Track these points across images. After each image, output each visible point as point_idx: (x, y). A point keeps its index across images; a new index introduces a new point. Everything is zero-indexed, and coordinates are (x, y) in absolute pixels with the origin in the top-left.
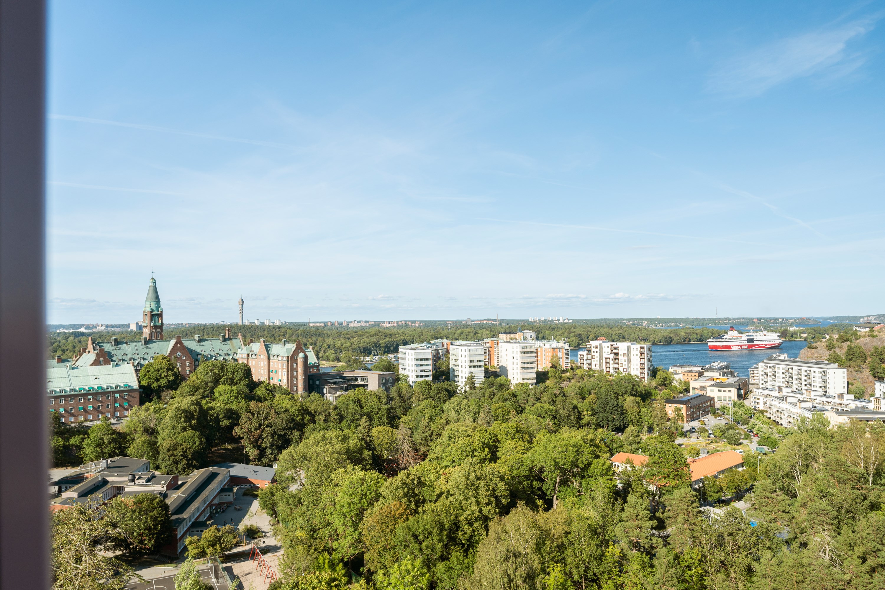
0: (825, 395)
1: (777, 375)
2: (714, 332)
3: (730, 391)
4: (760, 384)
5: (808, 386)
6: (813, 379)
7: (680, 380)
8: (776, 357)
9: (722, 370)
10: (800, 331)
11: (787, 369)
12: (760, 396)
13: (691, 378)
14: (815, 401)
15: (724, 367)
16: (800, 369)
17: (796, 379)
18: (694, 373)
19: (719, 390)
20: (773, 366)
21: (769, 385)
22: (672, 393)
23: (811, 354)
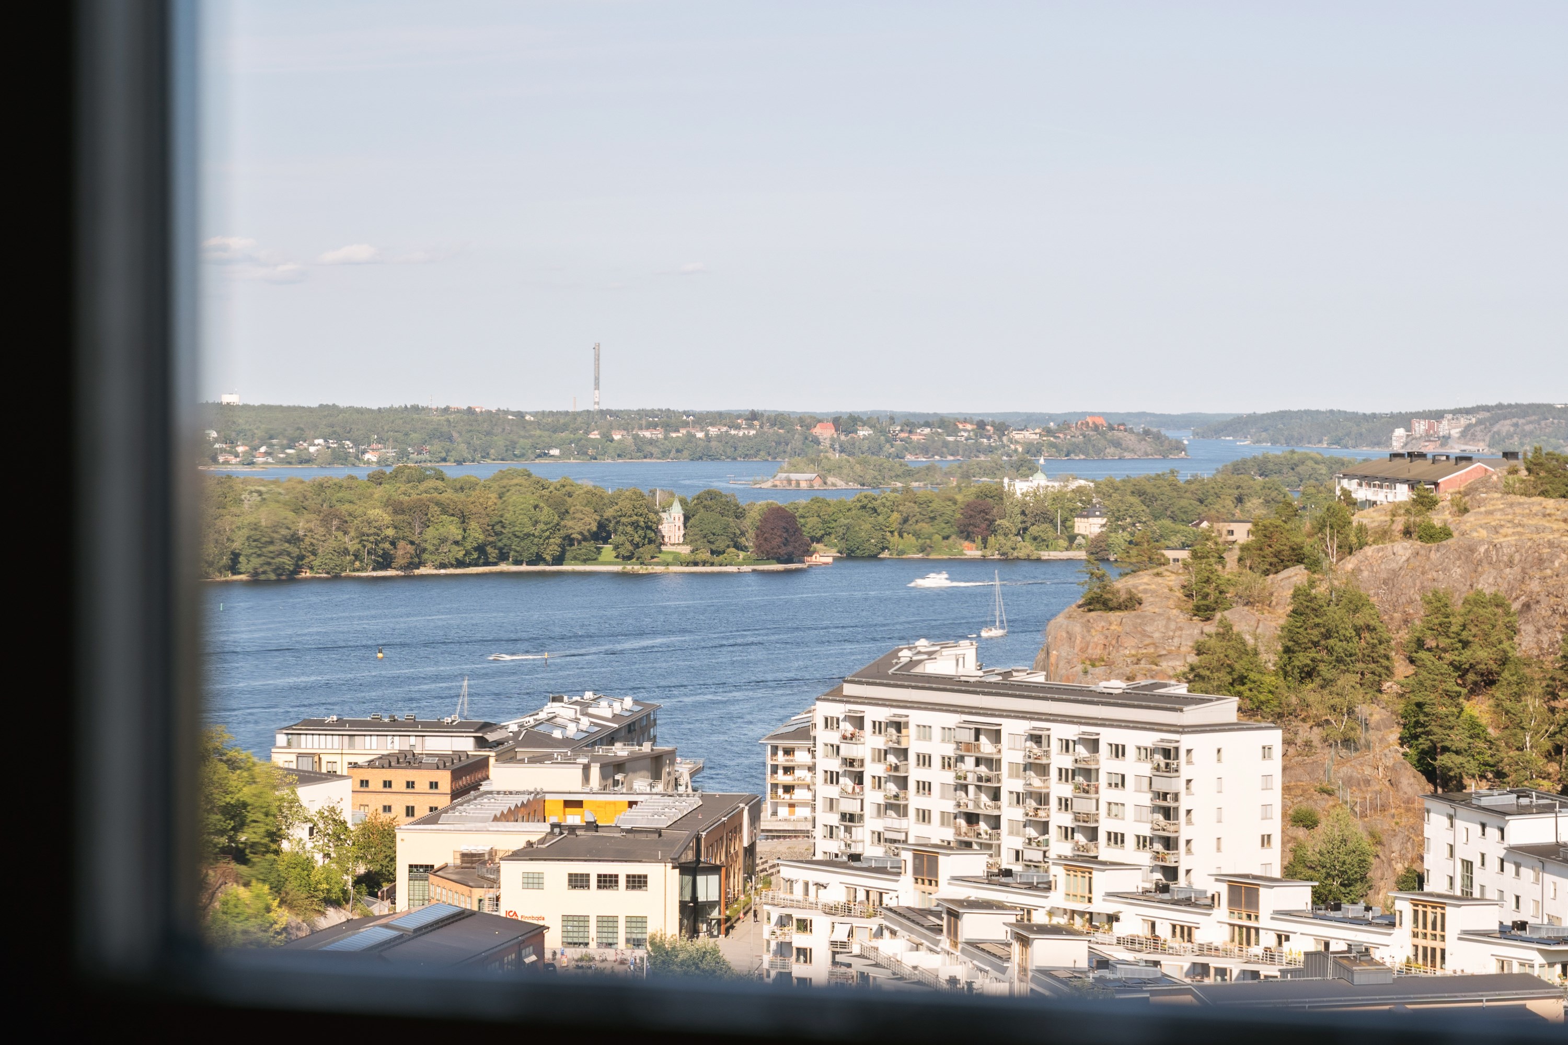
0: (1165, 889)
1: (915, 774)
2: (576, 505)
3: (637, 882)
4: (819, 832)
5: (1080, 838)
6: (1106, 794)
7: (332, 817)
8: (912, 663)
9: (600, 750)
10: (1070, 500)
11: (968, 736)
12: (811, 908)
13: (410, 800)
14: (1111, 928)
15: (618, 730)
16: (1040, 737)
17: (1018, 794)
18: (429, 767)
19: (576, 875)
20: (895, 715)
21: (868, 838)
22: (280, 906)
23: (1102, 641)
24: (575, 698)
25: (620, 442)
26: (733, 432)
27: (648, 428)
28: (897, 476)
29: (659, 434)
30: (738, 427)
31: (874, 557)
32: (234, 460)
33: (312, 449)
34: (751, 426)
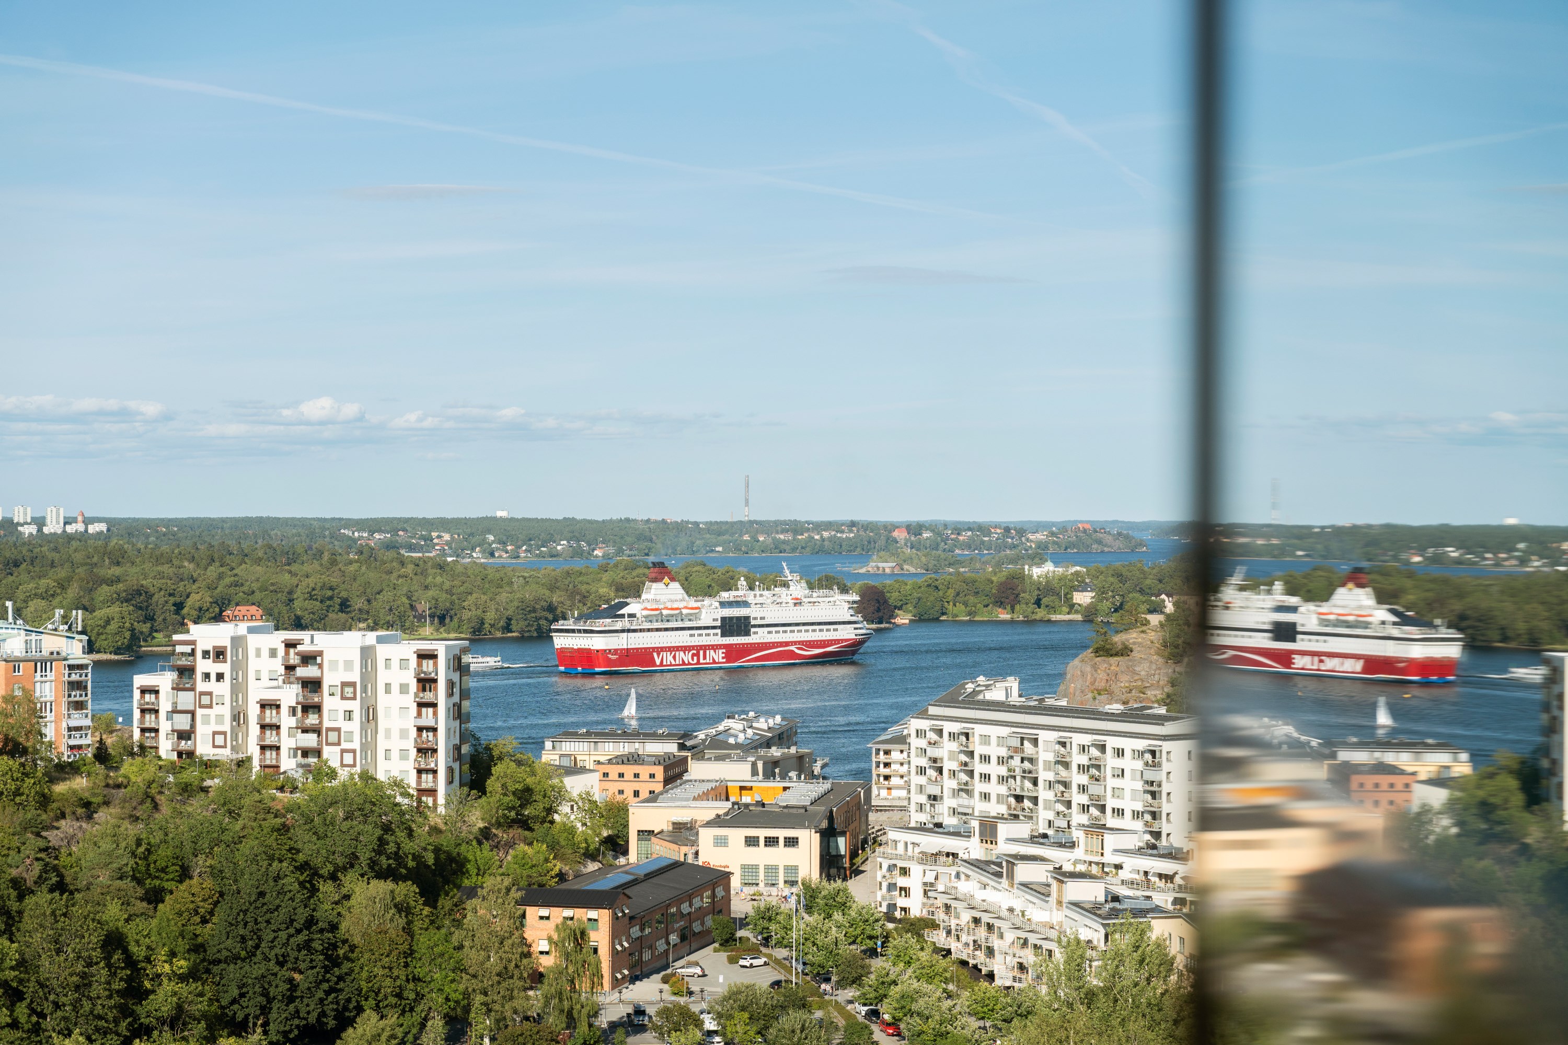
0: (1154, 847)
1: (979, 768)
3: (792, 842)
4: (913, 808)
5: (1094, 811)
6: (1111, 782)
7: (587, 797)
8: (975, 693)
9: (762, 752)
10: (1070, 581)
11: (1016, 743)
12: (909, 860)
13: (636, 786)
14: (1117, 874)
15: (772, 738)
16: (1065, 743)
17: (1050, 782)
18: (649, 764)
19: (750, 837)
20: (964, 728)
21: (946, 812)
22: (554, 858)
23: (1105, 677)
24: (742, 717)
25: (763, 542)
26: (839, 535)
27: (782, 533)
28: (950, 564)
29: (788, 537)
30: (842, 532)
31: (937, 620)
32: (505, 555)
33: (559, 548)
34: (851, 531)
